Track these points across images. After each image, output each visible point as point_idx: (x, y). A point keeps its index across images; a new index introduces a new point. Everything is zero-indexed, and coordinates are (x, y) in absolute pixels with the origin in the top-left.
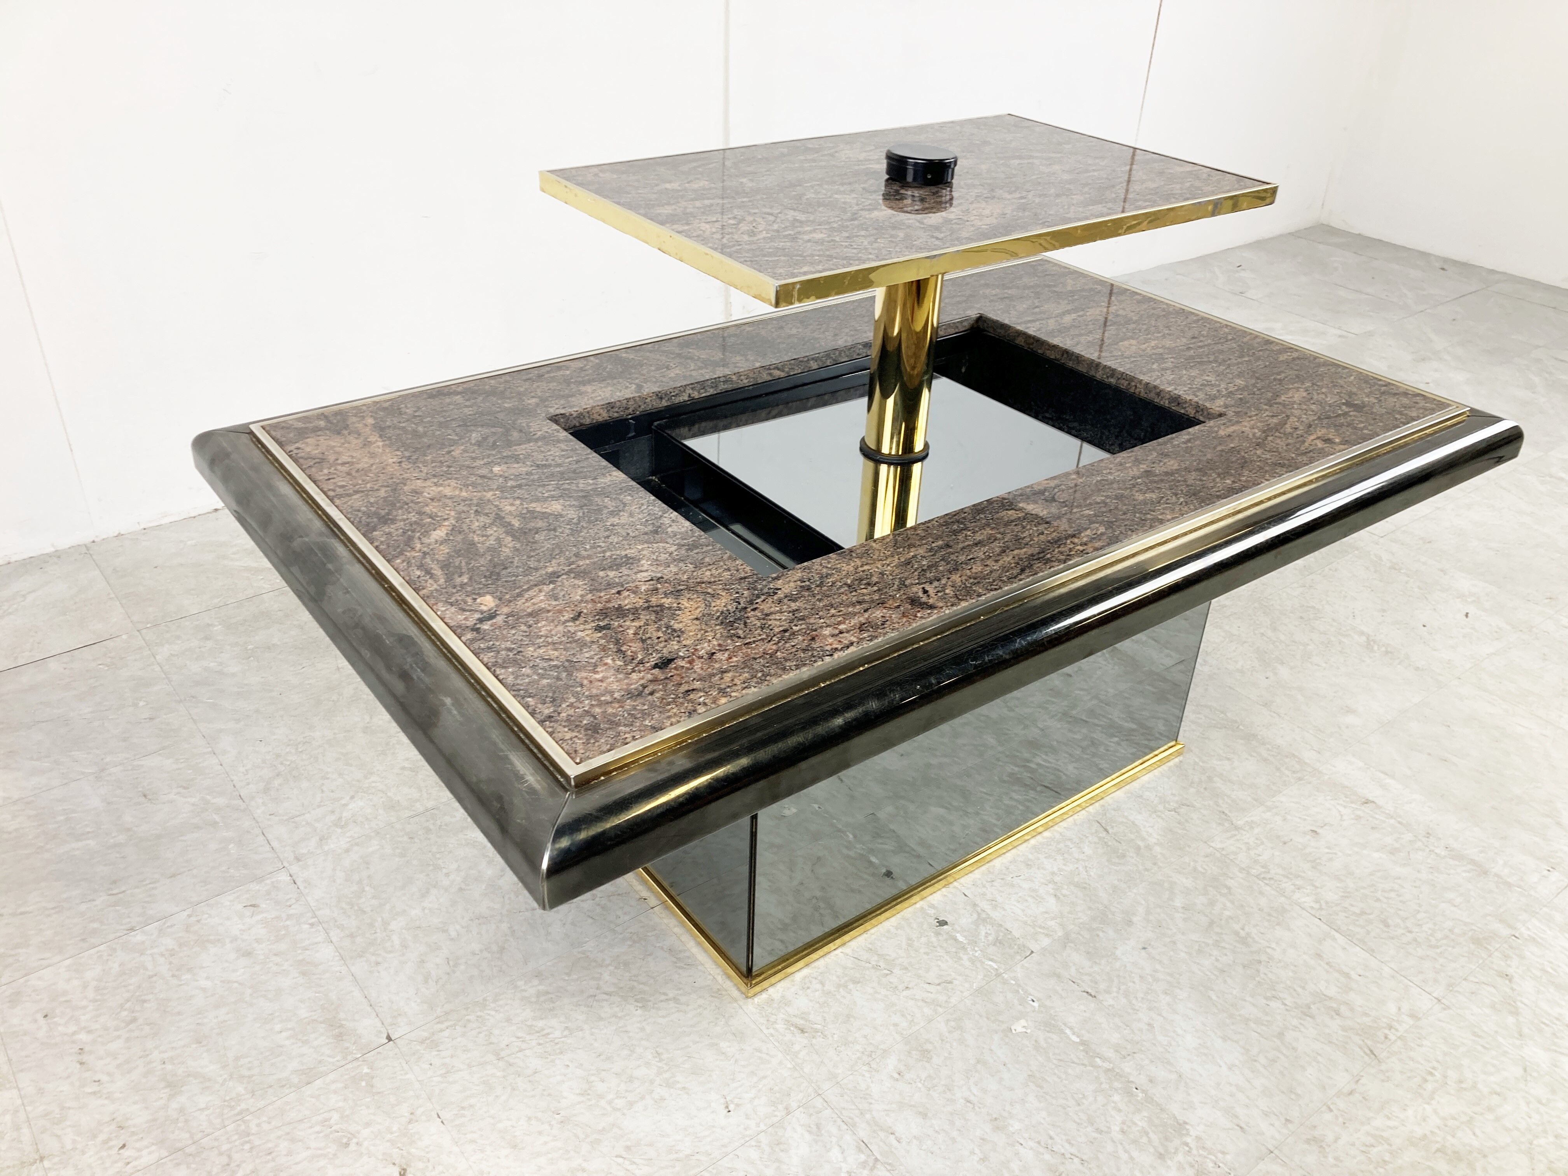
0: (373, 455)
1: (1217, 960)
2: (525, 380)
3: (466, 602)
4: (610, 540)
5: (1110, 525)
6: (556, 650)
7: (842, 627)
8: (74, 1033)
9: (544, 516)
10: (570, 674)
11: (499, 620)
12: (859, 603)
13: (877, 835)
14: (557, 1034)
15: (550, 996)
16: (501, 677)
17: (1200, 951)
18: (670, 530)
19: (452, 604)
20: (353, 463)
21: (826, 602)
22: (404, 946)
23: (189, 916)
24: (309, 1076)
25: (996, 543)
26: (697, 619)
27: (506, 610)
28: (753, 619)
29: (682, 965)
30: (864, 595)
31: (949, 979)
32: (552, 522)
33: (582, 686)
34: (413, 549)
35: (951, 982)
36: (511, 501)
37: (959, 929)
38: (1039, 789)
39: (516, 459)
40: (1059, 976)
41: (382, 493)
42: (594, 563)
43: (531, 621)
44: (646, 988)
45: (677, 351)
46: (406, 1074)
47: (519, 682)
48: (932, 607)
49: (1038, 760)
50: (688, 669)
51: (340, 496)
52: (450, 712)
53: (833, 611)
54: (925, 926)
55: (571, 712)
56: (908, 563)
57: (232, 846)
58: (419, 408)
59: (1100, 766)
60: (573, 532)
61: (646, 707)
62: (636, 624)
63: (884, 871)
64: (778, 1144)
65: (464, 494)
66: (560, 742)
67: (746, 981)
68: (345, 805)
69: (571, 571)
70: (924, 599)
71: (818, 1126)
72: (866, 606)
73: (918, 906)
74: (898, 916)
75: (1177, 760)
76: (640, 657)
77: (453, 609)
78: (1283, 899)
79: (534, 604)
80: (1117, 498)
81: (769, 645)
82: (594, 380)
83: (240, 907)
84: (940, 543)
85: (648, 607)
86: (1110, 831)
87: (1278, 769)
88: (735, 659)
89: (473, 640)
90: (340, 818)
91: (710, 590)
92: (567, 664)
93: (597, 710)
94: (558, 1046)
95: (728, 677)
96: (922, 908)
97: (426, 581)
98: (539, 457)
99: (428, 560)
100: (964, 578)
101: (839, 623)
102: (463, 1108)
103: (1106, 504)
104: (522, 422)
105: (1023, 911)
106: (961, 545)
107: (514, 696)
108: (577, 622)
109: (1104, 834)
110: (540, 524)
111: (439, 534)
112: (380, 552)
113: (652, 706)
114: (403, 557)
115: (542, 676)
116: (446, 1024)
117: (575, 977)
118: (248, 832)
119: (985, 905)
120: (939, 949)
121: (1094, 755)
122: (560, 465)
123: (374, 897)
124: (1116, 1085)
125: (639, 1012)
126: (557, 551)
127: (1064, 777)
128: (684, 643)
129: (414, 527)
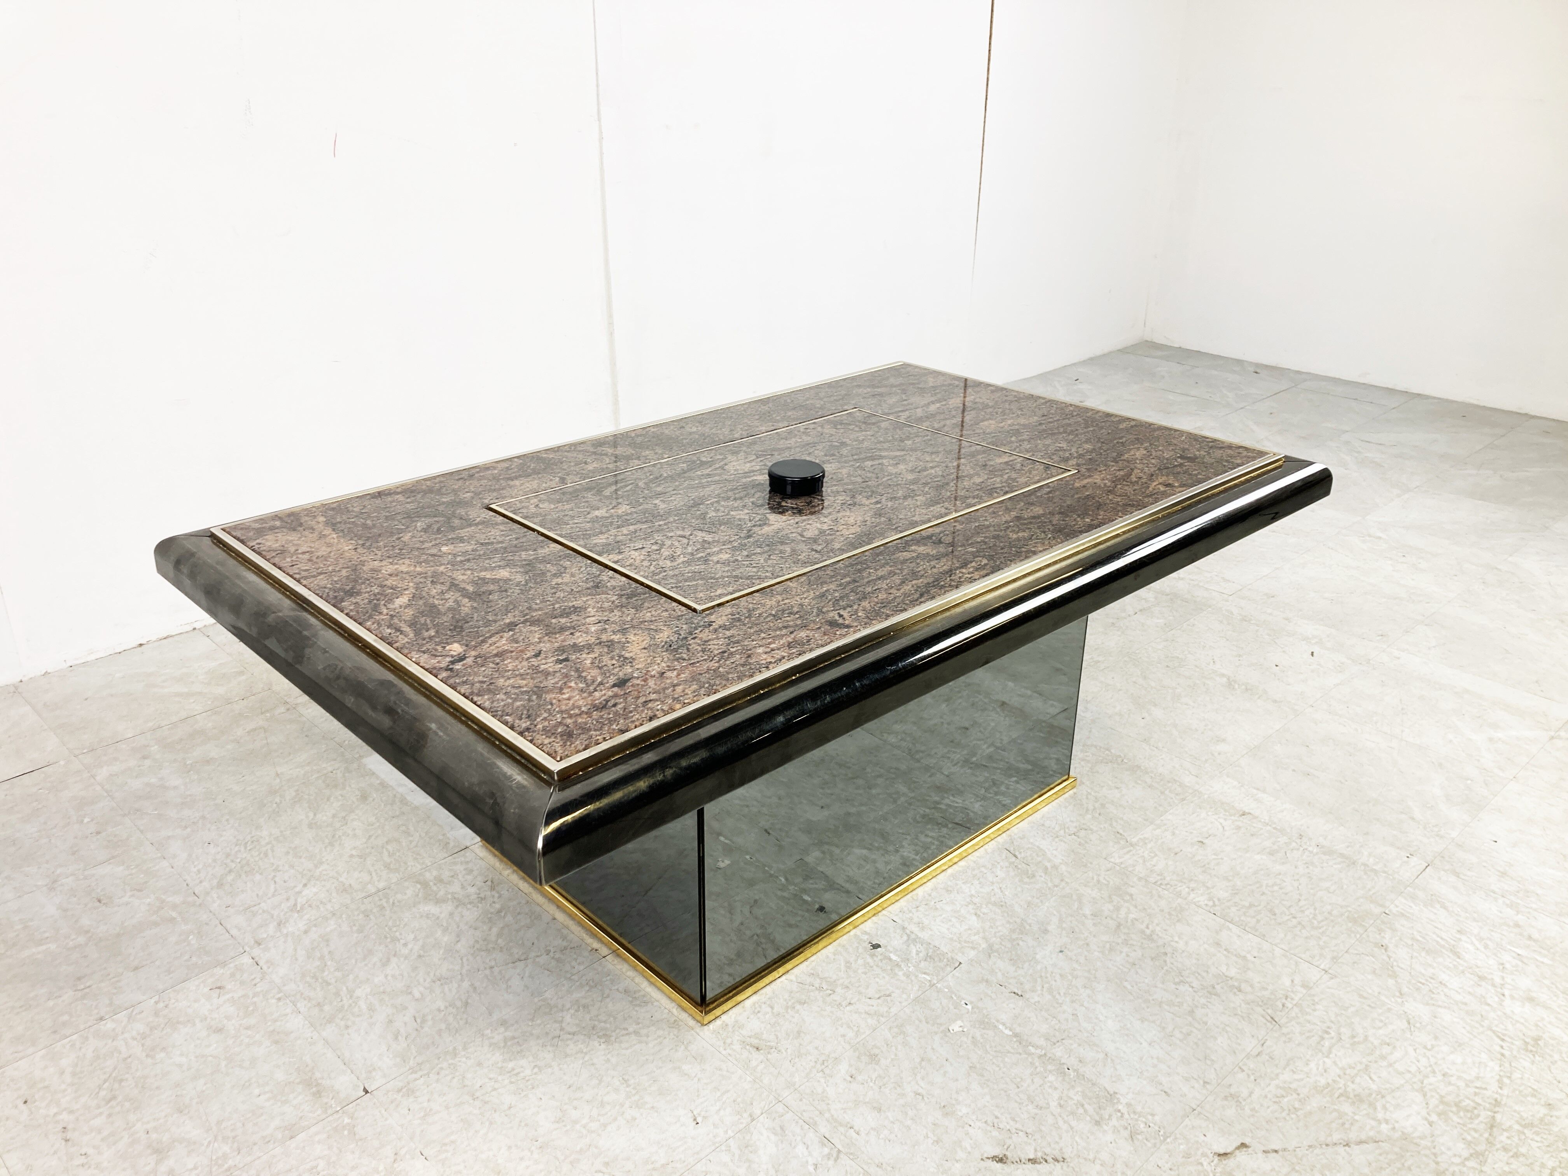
0: (329, 545)
1: (1128, 956)
2: (458, 480)
3: (436, 650)
4: (557, 595)
5: (991, 558)
6: (524, 679)
7: (772, 646)
8: (55, 1114)
9: (495, 581)
10: (539, 697)
11: (469, 661)
12: (785, 627)
13: (806, 878)
14: (528, 1072)
15: (516, 1040)
16: (479, 703)
17: (1111, 950)
18: (609, 584)
19: (424, 652)
20: (312, 552)
21: (755, 629)
22: (371, 1009)
23: (156, 1003)
24: (291, 1131)
25: (896, 577)
26: (645, 648)
27: (473, 653)
28: (694, 645)
29: (638, 1002)
30: (788, 621)
31: (888, 993)
32: (503, 586)
33: (552, 704)
34: (381, 613)
35: (889, 995)
36: (463, 571)
37: (891, 949)
38: (950, 826)
39: (462, 540)
40: (987, 981)
41: (344, 573)
42: (546, 613)
43: (497, 660)
44: (608, 1026)
45: (592, 450)
46: (386, 1119)
47: (495, 704)
48: (848, 627)
49: (947, 801)
50: (643, 686)
51: (306, 578)
52: (436, 734)
53: (763, 635)
54: (860, 950)
55: (546, 724)
56: (823, 595)
57: (191, 937)
58: (364, 506)
59: (1004, 802)
60: (522, 592)
61: (611, 716)
62: (592, 656)
63: (817, 906)
64: (746, 1147)
65: (418, 569)
66: (540, 747)
67: (700, 1008)
68: (300, 892)
69: (526, 621)
70: (841, 621)
71: (782, 1128)
72: (791, 629)
73: (852, 933)
74: (835, 944)
75: (1071, 792)
76: (599, 680)
77: (426, 656)
78: (1180, 900)
79: (498, 647)
80: (994, 537)
81: (712, 664)
82: (520, 476)
83: (206, 990)
84: (848, 579)
85: (600, 643)
86: (1019, 856)
87: (1162, 793)
88: (683, 676)
89: (449, 677)
90: (295, 905)
91: (652, 627)
92: (535, 689)
93: (569, 721)
94: (529, 1083)
95: (679, 689)
96: (855, 935)
97: (398, 637)
98: (482, 538)
99: (396, 620)
100: (872, 604)
101: (770, 643)
102: (445, 1144)
103: (986, 543)
104: (461, 511)
105: (948, 929)
106: (866, 580)
107: (493, 716)
108: (539, 658)
109: (1014, 859)
110: (492, 587)
111: (403, 600)
112: (351, 618)
113: (616, 713)
114: (373, 620)
115: (515, 700)
116: (420, 1073)
117: (539, 1022)
118: (207, 924)
119: (913, 928)
120: (875, 967)
121: (996, 794)
122: (502, 542)
123: (337, 969)
124: (1050, 1067)
125: (603, 1046)
126: (511, 607)
127: (972, 814)
128: (637, 667)
129: (378, 597)
